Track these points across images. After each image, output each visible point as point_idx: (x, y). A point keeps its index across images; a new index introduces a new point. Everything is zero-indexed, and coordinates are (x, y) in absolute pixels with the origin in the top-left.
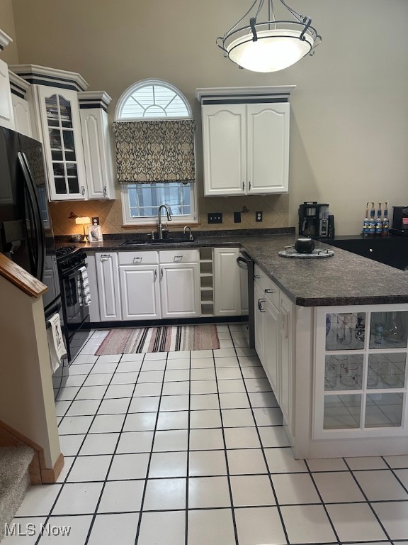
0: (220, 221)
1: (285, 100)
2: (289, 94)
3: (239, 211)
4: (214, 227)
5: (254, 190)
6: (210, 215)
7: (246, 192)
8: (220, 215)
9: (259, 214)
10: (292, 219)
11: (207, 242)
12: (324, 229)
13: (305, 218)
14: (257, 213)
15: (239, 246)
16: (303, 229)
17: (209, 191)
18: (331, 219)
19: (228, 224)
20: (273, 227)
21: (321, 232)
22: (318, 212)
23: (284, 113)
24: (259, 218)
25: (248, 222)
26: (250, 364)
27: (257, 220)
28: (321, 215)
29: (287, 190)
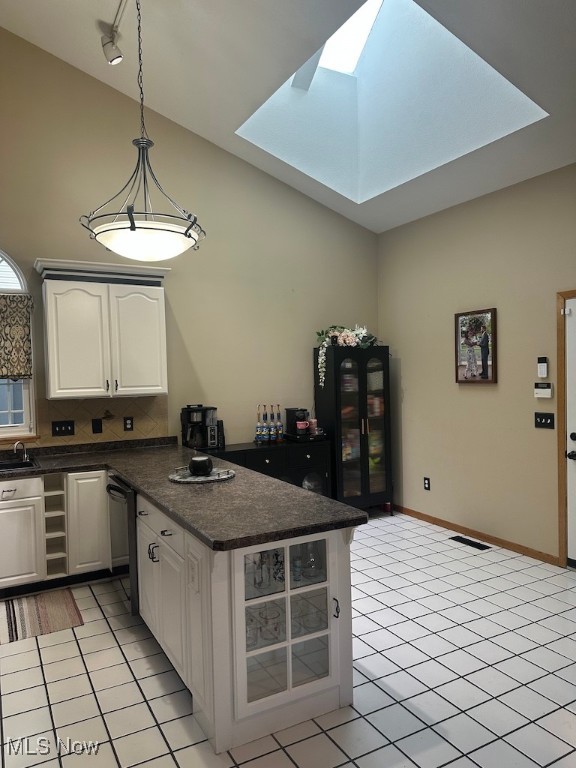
0: (72, 433)
1: (158, 284)
2: (162, 277)
3: (100, 417)
4: (61, 441)
5: (122, 391)
6: (55, 424)
7: (111, 394)
8: (71, 424)
9: (129, 421)
10: (172, 426)
11: (55, 465)
12: (213, 437)
13: (189, 425)
14: (125, 419)
15: (106, 467)
16: (188, 439)
17: (56, 392)
18: (220, 424)
19: (84, 435)
20: (148, 437)
21: (209, 441)
22: (204, 417)
23: (157, 299)
24: (129, 426)
25: (113, 432)
26: (132, 638)
27: (126, 429)
28: (208, 421)
29: (166, 391)
